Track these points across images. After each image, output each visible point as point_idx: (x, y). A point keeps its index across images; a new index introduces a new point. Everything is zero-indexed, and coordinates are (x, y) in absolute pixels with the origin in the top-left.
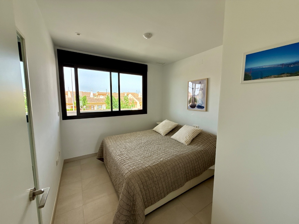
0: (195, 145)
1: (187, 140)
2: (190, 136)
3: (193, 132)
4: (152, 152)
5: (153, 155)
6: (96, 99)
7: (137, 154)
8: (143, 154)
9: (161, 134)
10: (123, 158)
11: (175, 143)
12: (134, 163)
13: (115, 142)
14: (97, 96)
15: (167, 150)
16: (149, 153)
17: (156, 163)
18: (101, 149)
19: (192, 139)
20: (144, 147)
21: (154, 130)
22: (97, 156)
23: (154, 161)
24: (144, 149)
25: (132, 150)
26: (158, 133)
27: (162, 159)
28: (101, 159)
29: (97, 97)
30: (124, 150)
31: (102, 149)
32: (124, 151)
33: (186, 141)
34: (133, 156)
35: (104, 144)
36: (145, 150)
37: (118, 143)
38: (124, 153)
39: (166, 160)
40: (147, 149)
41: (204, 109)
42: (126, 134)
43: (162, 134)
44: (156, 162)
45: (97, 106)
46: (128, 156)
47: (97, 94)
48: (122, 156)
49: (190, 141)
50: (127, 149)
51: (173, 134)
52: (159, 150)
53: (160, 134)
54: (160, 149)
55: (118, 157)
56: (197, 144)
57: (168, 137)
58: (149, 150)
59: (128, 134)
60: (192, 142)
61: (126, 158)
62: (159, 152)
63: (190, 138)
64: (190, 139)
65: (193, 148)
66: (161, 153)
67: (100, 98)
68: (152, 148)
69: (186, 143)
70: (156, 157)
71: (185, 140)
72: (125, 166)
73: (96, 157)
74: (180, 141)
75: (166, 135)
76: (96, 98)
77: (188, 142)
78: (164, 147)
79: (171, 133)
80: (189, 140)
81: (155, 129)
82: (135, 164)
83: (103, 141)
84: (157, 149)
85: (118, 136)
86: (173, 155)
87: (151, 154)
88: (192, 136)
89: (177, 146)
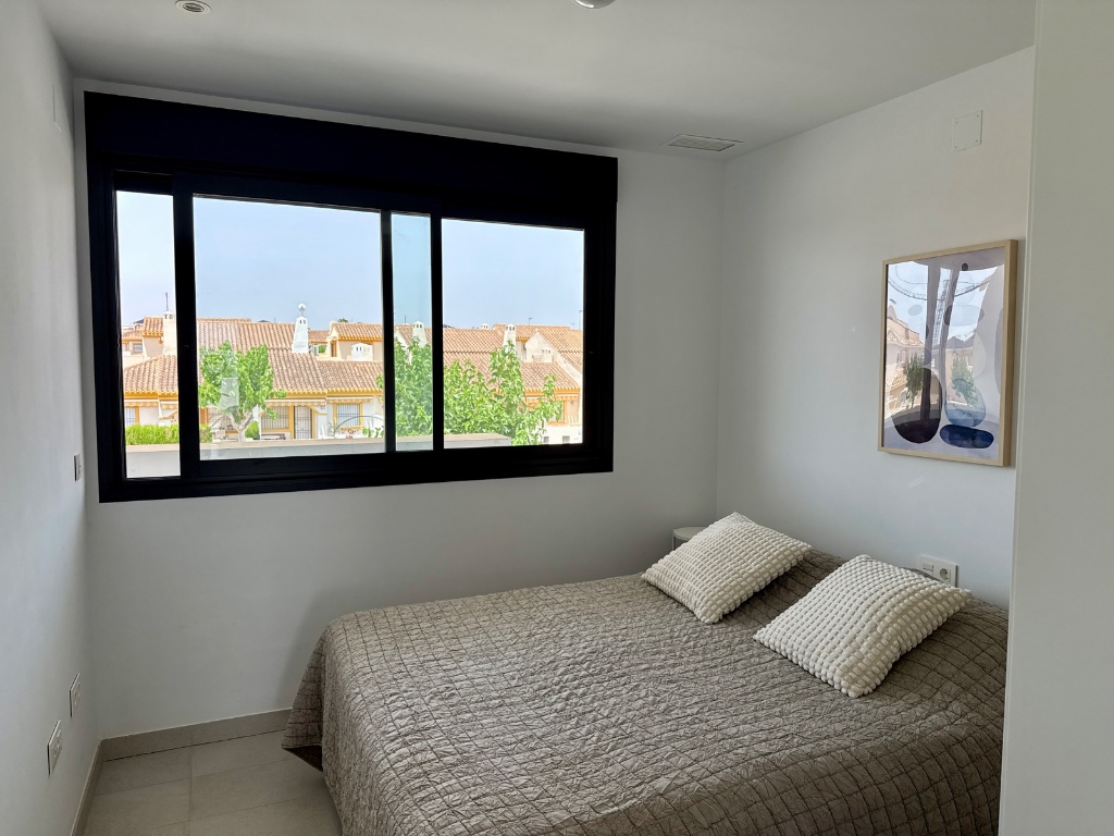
0: (914, 697)
1: (860, 660)
2: (881, 637)
3: (904, 612)
4: (612, 731)
5: (613, 749)
6: (328, 364)
7: (509, 738)
8: (551, 738)
9: (691, 607)
10: (419, 757)
11: (777, 681)
12: (479, 791)
13: (389, 651)
14: (333, 344)
15: (715, 719)
16: (589, 732)
17: (622, 807)
18: (311, 686)
19: (893, 654)
20: (564, 694)
21: (652, 579)
22: (288, 732)
23: (612, 787)
24: (559, 706)
25: (487, 708)
26: (676, 601)
27: (662, 783)
28: (310, 750)
29: (333, 353)
30: (434, 704)
31: (319, 686)
32: (435, 714)
33: (849, 669)
34: (481, 751)
35: (328, 661)
36: (567, 713)
37: (409, 658)
38: (432, 723)
39: (695, 786)
40: (580, 709)
41: (996, 449)
42: (469, 600)
43: (698, 613)
44: (625, 800)
45: (329, 409)
46: (450, 749)
47: (335, 334)
48: (418, 745)
49: (881, 668)
50: (454, 700)
51: (770, 613)
52: (658, 719)
53: (688, 610)
54: (667, 711)
55: (393, 745)
56: (925, 689)
57: (735, 631)
58: (590, 716)
59: (481, 598)
60: (897, 676)
61: (439, 757)
62: (656, 730)
63: (882, 652)
64: (877, 657)
65: (891, 719)
66: (669, 739)
67: (349, 359)
68: (612, 700)
69: (854, 681)
70: (628, 763)
71: (845, 659)
72: (428, 807)
73: (280, 739)
74: (813, 667)
75: (726, 617)
76: (326, 356)
77: (864, 672)
78: (696, 699)
79: (763, 608)
80: (873, 663)
81: (654, 573)
82: (487, 799)
83: (322, 640)
84: (645, 711)
85: (417, 608)
86: (746, 760)
87: (599, 740)
88: (899, 633)
89: (789, 701)
